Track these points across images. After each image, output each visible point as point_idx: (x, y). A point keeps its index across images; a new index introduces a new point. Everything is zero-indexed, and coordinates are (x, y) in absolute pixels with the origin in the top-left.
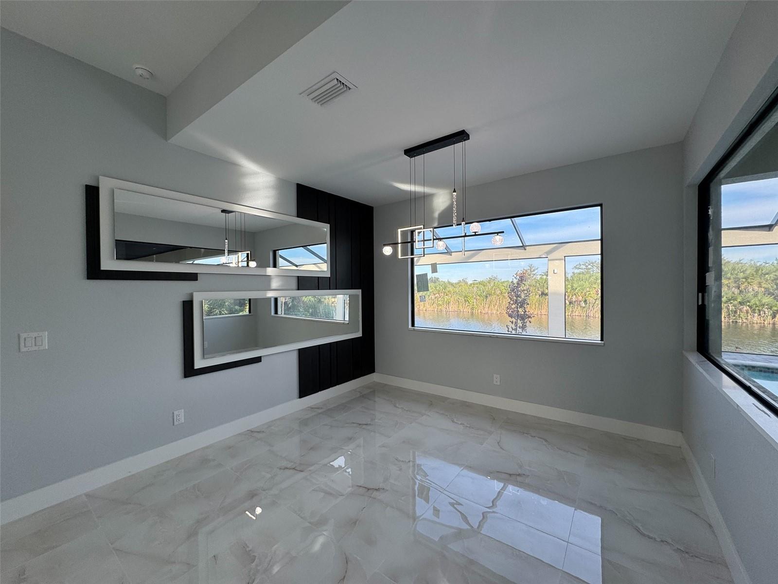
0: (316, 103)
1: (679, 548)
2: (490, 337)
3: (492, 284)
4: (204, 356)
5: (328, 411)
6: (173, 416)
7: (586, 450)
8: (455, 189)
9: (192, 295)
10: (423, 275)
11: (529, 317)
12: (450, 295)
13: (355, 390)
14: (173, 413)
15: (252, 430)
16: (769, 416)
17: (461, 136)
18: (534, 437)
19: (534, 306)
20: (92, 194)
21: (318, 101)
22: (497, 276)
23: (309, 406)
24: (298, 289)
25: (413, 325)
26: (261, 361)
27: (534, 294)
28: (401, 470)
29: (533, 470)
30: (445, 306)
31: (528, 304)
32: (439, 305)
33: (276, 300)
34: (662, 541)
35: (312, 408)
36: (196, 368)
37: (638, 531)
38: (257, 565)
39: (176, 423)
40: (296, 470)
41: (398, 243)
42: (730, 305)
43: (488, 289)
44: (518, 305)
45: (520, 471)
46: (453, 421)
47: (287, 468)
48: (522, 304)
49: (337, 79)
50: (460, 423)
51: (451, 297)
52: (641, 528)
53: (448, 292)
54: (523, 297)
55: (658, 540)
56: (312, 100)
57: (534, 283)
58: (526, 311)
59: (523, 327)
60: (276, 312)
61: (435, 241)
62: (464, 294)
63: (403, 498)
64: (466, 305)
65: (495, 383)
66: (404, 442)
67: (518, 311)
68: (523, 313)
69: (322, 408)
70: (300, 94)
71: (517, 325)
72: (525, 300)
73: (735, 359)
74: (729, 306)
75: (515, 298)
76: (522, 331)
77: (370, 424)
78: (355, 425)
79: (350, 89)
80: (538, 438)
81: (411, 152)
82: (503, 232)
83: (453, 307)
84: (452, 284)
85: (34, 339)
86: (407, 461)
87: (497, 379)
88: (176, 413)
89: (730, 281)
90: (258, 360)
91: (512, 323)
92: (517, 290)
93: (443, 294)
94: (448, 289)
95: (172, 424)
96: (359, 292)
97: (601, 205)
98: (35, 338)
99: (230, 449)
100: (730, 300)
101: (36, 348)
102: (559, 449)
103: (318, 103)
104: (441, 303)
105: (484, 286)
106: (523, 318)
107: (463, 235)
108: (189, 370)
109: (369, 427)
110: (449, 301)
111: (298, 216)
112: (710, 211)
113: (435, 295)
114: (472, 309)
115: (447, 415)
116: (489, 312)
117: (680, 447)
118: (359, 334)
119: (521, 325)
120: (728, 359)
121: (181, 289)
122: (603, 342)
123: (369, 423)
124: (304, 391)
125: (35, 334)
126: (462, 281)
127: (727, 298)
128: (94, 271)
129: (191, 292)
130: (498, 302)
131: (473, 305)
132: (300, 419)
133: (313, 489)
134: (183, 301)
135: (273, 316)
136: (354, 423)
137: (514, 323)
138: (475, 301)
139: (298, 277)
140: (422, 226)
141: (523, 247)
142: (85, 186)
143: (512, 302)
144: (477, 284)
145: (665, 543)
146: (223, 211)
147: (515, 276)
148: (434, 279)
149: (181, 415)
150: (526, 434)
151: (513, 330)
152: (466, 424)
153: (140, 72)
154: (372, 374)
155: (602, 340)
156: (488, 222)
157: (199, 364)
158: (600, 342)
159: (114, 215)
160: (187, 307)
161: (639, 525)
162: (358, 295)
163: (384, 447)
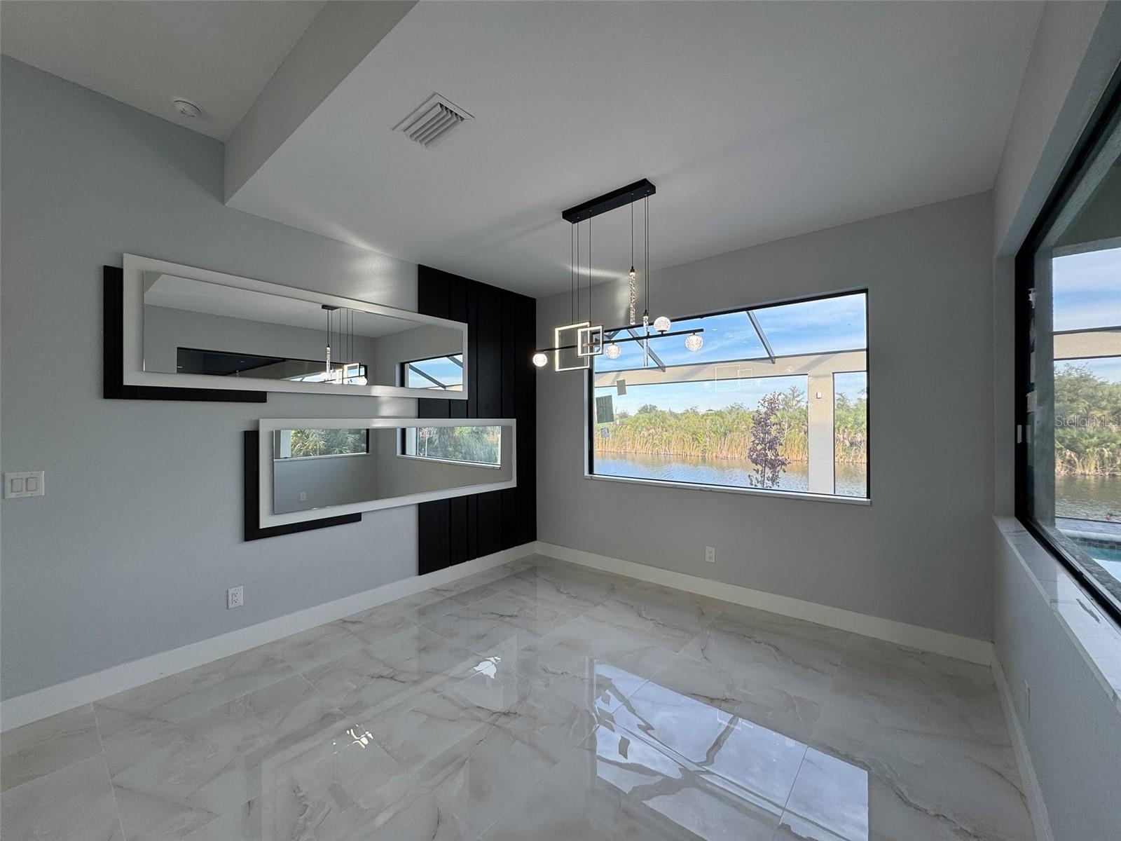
0: (418, 142)
1: (963, 827)
2: (711, 491)
3: (734, 416)
4: (274, 512)
5: (460, 596)
6: (228, 596)
7: (836, 665)
8: (632, 267)
9: (257, 423)
10: (605, 397)
11: (783, 464)
12: (671, 431)
13: (505, 566)
14: (227, 591)
15: (346, 619)
16: (1098, 620)
17: (642, 188)
18: (760, 643)
19: (796, 447)
20: (113, 279)
21: (421, 138)
22: (742, 404)
23: (433, 587)
24: (419, 417)
25: (591, 471)
26: (360, 520)
27: (797, 430)
28: (547, 685)
29: (749, 693)
30: (664, 447)
31: (781, 445)
32: (654, 445)
33: (404, 431)
34: (937, 815)
35: (438, 590)
36: (261, 527)
37: (900, 796)
38: (306, 820)
39: (231, 606)
40: (395, 680)
41: (555, 349)
42: (1104, 449)
43: (729, 422)
44: (765, 445)
45: (728, 695)
46: (640, 615)
47: (382, 677)
48: (772, 444)
49: (441, 105)
50: (650, 618)
51: (673, 434)
52: (906, 794)
53: (669, 426)
54: (774, 433)
55: (933, 813)
56: (411, 136)
57: (797, 414)
58: (778, 455)
59: (773, 480)
60: (404, 452)
61: (605, 345)
62: (692, 430)
63: (542, 728)
64: (695, 445)
65: (707, 559)
66: (561, 644)
67: (767, 455)
68: (773, 458)
69: (451, 590)
70: (393, 129)
71: (764, 476)
72: (776, 437)
73: (1101, 531)
74: (1103, 451)
75: (762, 435)
76: (773, 484)
77: (516, 616)
78: (494, 616)
79: (462, 119)
80: (765, 644)
81: (575, 214)
82: (702, 330)
83: (675, 448)
84: (676, 416)
85: (24, 482)
86: (560, 672)
87: (710, 553)
88: (231, 591)
89: (1105, 412)
90: (356, 518)
91: (757, 471)
92: (765, 424)
93: (660, 430)
94: (668, 422)
95: (226, 606)
96: (513, 422)
97: (865, 291)
98: (27, 479)
99: (307, 646)
100: (1105, 442)
101: (29, 494)
102: (795, 663)
103: (421, 141)
104: (657, 442)
105: (723, 418)
106: (774, 465)
107: (646, 335)
108: (252, 530)
109: (514, 621)
110: (670, 439)
111: (419, 312)
112: (1031, 295)
113: (648, 430)
114: (704, 451)
115: (633, 607)
116: (729, 456)
117: (990, 667)
118: (513, 484)
119: (771, 476)
120: (1063, 529)
121: (242, 414)
122: (869, 500)
123: (515, 614)
124: (427, 563)
125: (28, 474)
126: (690, 410)
127: (1099, 438)
128: (114, 386)
129: (256, 418)
130: (742, 442)
131: (705, 446)
132: (417, 606)
133: (412, 709)
134: (245, 432)
135: (399, 458)
136: (492, 613)
137: (760, 472)
138: (708, 439)
139: (419, 399)
140: (588, 324)
141: (772, 359)
142: (103, 269)
143: (757, 442)
144: (712, 414)
145: (942, 818)
146: (324, 307)
147: (762, 402)
148: (649, 407)
149: (238, 596)
150: (748, 638)
151: (758, 482)
152: (658, 619)
153: (181, 106)
154: (533, 543)
155: (868, 497)
156: (699, 319)
157: (266, 521)
158: (866, 500)
159: (144, 309)
160: (251, 440)
161: (903, 788)
162: (511, 427)
163: (529, 650)
